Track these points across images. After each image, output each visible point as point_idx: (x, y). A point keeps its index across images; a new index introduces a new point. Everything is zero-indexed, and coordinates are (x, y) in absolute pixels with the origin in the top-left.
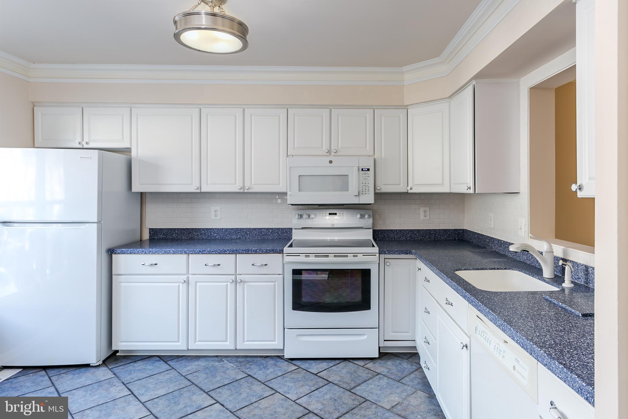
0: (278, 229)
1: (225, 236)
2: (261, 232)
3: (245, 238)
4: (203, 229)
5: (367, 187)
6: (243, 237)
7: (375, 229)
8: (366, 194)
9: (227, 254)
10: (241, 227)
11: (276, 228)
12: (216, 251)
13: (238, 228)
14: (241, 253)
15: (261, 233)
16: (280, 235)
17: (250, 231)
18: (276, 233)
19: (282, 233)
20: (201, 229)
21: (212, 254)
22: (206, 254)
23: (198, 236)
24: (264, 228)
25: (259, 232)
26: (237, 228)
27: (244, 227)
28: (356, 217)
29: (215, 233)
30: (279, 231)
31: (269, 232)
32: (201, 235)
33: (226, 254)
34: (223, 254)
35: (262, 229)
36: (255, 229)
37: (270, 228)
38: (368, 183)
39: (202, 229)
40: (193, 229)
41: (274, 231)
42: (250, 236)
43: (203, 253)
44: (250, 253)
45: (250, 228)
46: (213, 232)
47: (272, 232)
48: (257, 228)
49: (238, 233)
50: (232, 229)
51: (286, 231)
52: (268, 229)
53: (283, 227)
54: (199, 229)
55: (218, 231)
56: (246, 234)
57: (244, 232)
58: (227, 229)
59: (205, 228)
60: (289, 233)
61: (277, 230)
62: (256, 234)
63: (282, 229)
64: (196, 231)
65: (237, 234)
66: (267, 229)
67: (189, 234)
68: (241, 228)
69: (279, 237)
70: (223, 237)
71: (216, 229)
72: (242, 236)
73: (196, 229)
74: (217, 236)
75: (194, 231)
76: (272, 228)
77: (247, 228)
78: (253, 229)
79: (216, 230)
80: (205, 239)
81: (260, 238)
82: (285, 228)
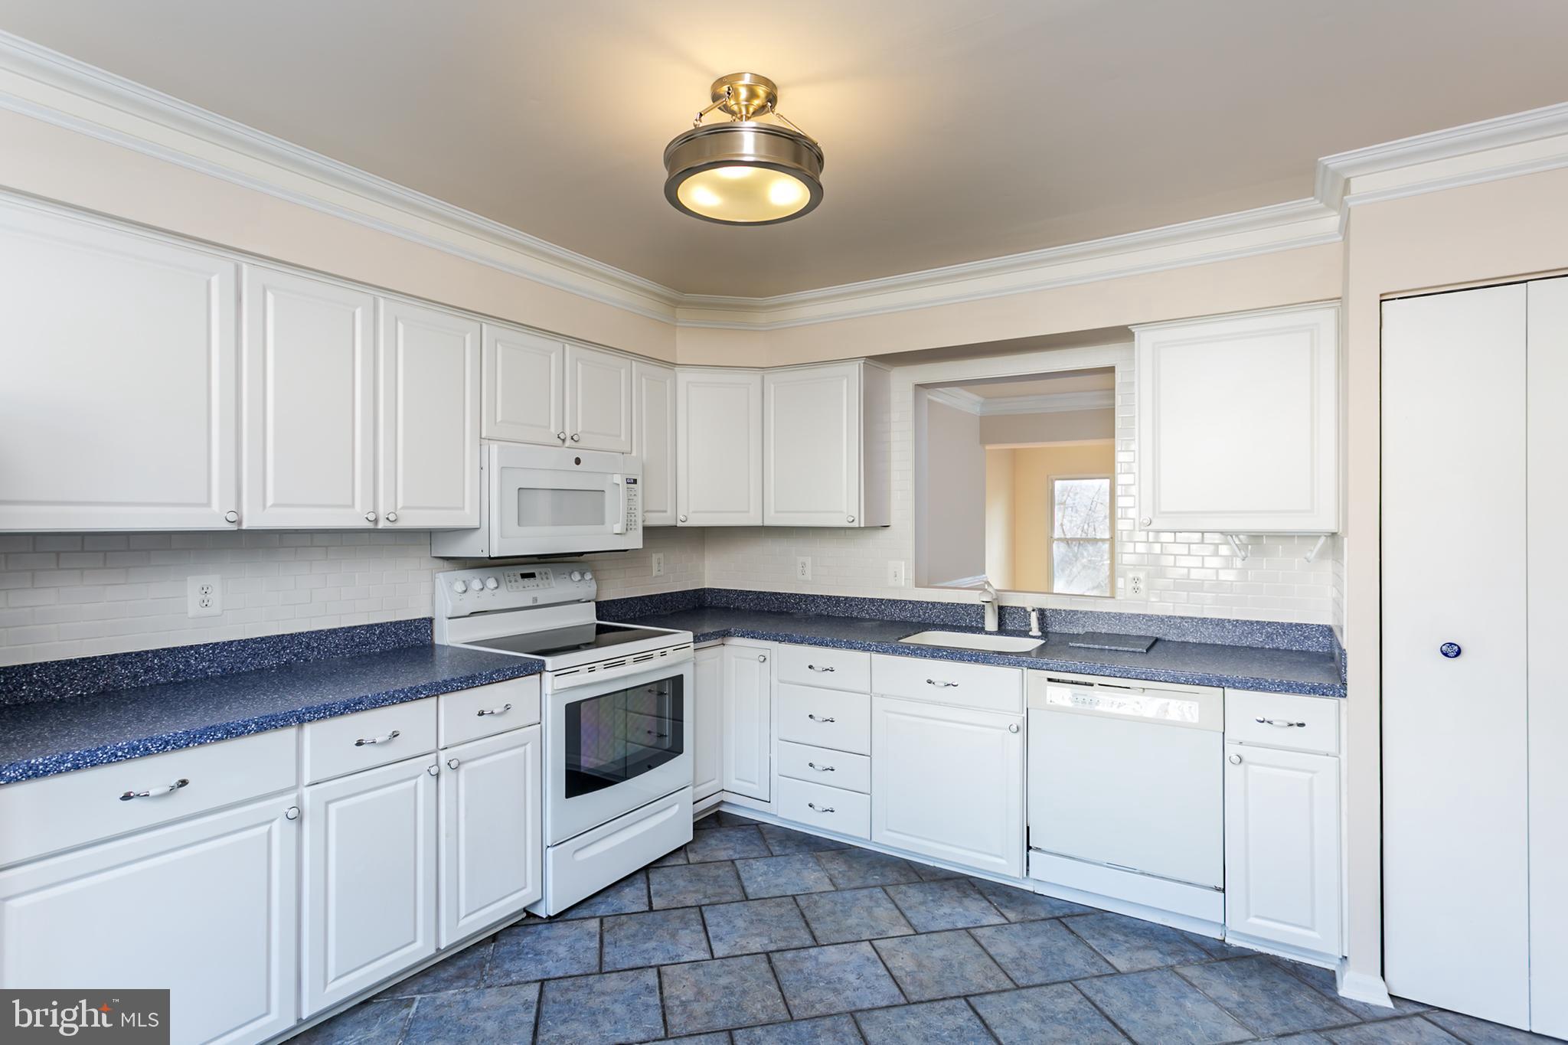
0: (396, 623)
1: (239, 665)
2: (353, 636)
3: (306, 660)
4: (156, 653)
5: (633, 515)
6: (299, 659)
7: (599, 600)
8: (631, 529)
9: (422, 698)
10: (294, 631)
11: (391, 623)
12: (394, 697)
13: (283, 635)
14: (458, 690)
15: (352, 639)
16: (401, 638)
17: (319, 638)
18: (391, 637)
19: (408, 633)
20: (147, 652)
21: (383, 706)
22: (366, 709)
23: (136, 676)
24: (360, 626)
25: (345, 639)
26: (278, 636)
27: (301, 631)
28: (572, 579)
29: (203, 660)
30: (400, 628)
31: (374, 634)
32: (146, 672)
33: (420, 698)
34: (412, 700)
35: (355, 627)
36: (334, 631)
37: (377, 625)
38: (635, 509)
39: (152, 651)
40: (113, 657)
41: (386, 630)
42: (319, 653)
43: (357, 711)
44: (478, 686)
45: (321, 631)
46: (196, 658)
47: (380, 633)
48: (342, 629)
49: (284, 648)
50: (262, 639)
51: (416, 627)
52: (370, 627)
53: (408, 618)
54: (138, 654)
55: (214, 652)
56: (307, 648)
57: (301, 644)
58: (246, 641)
59: (164, 650)
60: (423, 630)
61: (394, 627)
62: (337, 646)
63: (405, 622)
64: (124, 665)
65: (279, 652)
66: (368, 626)
67: (96, 676)
68: (292, 634)
69: (399, 644)
70: (232, 669)
71: (205, 646)
72: (295, 655)
73: (125, 655)
74: (209, 668)
75: (119, 663)
76: (381, 624)
77: (313, 632)
78: (329, 630)
79: (208, 651)
80: (163, 684)
81: (347, 655)
82: (415, 620)
